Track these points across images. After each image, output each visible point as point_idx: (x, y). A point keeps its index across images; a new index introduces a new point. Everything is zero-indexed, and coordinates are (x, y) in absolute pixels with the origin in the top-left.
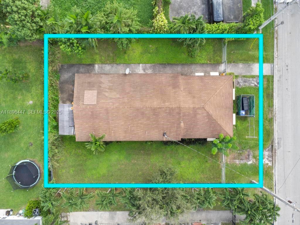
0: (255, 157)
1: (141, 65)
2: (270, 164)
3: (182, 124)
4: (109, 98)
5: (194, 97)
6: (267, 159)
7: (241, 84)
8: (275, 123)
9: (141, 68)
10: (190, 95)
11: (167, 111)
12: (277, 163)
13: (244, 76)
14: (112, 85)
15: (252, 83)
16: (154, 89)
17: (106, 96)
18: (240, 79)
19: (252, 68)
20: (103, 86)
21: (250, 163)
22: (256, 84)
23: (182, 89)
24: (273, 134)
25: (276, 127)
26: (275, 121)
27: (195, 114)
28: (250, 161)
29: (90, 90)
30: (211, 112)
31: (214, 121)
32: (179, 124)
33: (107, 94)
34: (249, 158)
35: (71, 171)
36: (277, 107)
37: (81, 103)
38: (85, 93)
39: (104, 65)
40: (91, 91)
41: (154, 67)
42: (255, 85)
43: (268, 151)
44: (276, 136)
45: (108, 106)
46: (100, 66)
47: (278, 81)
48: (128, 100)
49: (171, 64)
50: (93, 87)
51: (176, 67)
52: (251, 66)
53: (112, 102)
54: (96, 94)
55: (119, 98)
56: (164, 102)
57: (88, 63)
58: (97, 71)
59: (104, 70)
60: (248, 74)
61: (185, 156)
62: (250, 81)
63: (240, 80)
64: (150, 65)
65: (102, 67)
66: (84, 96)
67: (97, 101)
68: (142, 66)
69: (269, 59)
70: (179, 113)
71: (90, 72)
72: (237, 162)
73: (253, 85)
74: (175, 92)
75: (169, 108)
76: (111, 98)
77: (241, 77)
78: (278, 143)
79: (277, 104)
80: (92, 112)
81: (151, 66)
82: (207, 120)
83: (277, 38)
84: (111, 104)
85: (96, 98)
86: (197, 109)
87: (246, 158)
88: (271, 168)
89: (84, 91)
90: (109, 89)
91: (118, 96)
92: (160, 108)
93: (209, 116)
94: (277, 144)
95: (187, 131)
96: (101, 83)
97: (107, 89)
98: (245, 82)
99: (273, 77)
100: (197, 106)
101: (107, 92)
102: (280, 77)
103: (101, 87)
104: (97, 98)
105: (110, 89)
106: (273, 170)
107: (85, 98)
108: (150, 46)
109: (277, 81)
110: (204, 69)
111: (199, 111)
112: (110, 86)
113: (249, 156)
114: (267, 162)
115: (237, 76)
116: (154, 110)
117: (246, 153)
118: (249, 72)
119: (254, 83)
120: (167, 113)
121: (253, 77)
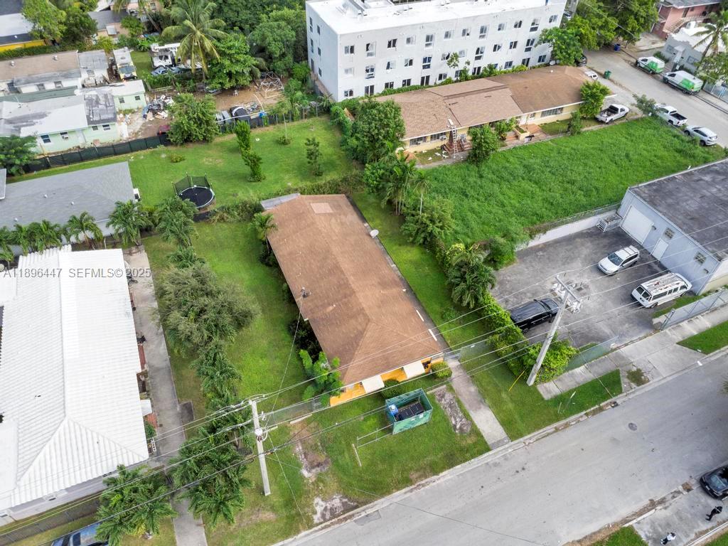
0: (320, 479)
2: (317, 518)
3: (331, 308)
4: (330, 223)
6: (326, 509)
7: (443, 402)
8: (405, 493)
10: (380, 303)
11: (342, 282)
12: (324, 531)
13: (459, 401)
15: (455, 419)
17: (330, 221)
18: (451, 397)
19: (480, 408)
20: (342, 217)
21: (305, 473)
22: (458, 427)
23: (383, 292)
24: (382, 495)
25: (398, 496)
26: (408, 491)
27: (354, 316)
28: (309, 472)
29: (331, 207)
30: (368, 334)
31: (355, 345)
32: (330, 304)
33: (333, 221)
34: (313, 468)
36: (438, 482)
37: (310, 201)
40: (329, 207)
42: (455, 426)
43: (344, 504)
44: (381, 504)
45: (318, 223)
47: (487, 464)
48: (337, 240)
50: (337, 209)
52: (482, 406)
53: (325, 226)
54: (328, 212)
55: (334, 232)
56: (354, 275)
57: (365, 216)
60: (466, 406)
61: (278, 360)
62: (457, 414)
63: (448, 396)
66: (321, 203)
67: (320, 214)
69: (513, 430)
70: (345, 296)
72: (299, 448)
73: (454, 422)
74: (374, 285)
75: (348, 281)
76: (330, 225)
77: (454, 397)
78: (367, 516)
79: (442, 480)
80: (303, 212)
81: (400, 276)
82: (352, 336)
84: (323, 225)
85: (324, 212)
86: (363, 314)
87: (311, 463)
88: (310, 525)
91: (337, 231)
92: (342, 272)
93: (361, 334)
94: (363, 514)
95: (323, 319)
96: (345, 215)
97: (340, 221)
98: (451, 406)
99: (488, 449)
100: (367, 312)
101: (337, 221)
102: (496, 465)
103: (340, 215)
105: (342, 223)
106: (305, 529)
107: (318, 204)
109: (486, 462)
111: (361, 319)
113: (318, 465)
114: (319, 509)
115: (451, 389)
116: (336, 268)
117: (322, 458)
118: (470, 406)
119: (457, 422)
120: (339, 282)
121: (467, 416)
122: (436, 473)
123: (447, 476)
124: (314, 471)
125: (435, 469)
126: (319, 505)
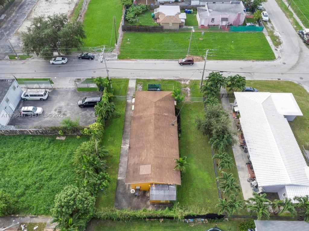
0: (185, 87)
1: (122, 146)
3: (166, 114)
4: (146, 156)
5: (148, 107)
8: (165, 78)
9: (124, 146)
10: (146, 109)
11: (157, 121)
12: (188, 78)
13: (136, 91)
14: (136, 156)
16: (141, 129)
17: (145, 159)
19: (131, 88)
20: (137, 162)
21: (189, 89)
23: (142, 114)
24: (171, 80)
25: (167, 79)
26: (163, 79)
27: (159, 107)
28: (188, 89)
29: (139, 171)
30: (158, 99)
31: (164, 99)
32: (166, 116)
33: (143, 158)
37: (149, 176)
38: (142, 174)
39: (119, 172)
40: (141, 171)
41: (125, 138)
42: (142, 86)
43: (181, 82)
44: (172, 78)
46: (119, 175)
48: (148, 144)
49: (124, 128)
50: (137, 168)
51: (126, 125)
53: (150, 154)
54: (143, 166)
55: (147, 150)
56: (151, 122)
58: (123, 178)
59: (123, 172)
60: (134, 89)
62: (139, 89)
64: (123, 141)
65: (121, 174)
66: (144, 175)
67: (149, 164)
68: (123, 146)
69: (127, 81)
70: (159, 115)
71: (123, 183)
72: (189, 95)
74: (145, 117)
75: (155, 120)
76: (147, 155)
79: (154, 78)
81: (124, 140)
82: (163, 102)
83: (115, 77)
84: (151, 154)
85: (146, 166)
87: (187, 91)
88: (191, 80)
89: (140, 175)
90: (140, 158)
91: (145, 150)
92: (155, 124)
93: (160, 100)
94: (177, 78)
95: (170, 112)
96: (134, 164)
97: (139, 159)
99: (137, 79)
100: (154, 105)
101: (142, 158)
103: (138, 163)
104: (146, 164)
105: (140, 156)
106: (193, 80)
107: (146, 174)
109: (139, 77)
110: (129, 110)
111: (157, 105)
112: (137, 157)
114: (188, 82)
116: (156, 128)
117: (183, 91)
118: (133, 89)
119: (140, 87)
120: (158, 121)
121: (136, 87)
123: (151, 78)
124: (186, 89)
125: (154, 80)
126: (187, 83)
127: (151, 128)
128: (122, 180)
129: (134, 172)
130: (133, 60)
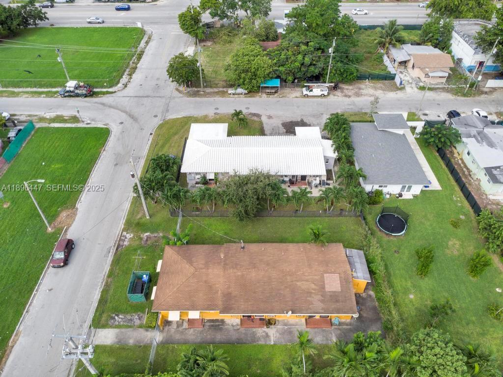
0: (141, 239)
1: (272, 343)
2: (125, 233)
3: (222, 256)
4: (309, 281)
5: (206, 282)
6: (126, 238)
7: (136, 317)
8: (106, 272)
9: (272, 338)
10: (210, 285)
11: (239, 266)
12: (117, 234)
13: (130, 327)
14: (308, 298)
15: (121, 318)
16: (255, 293)
17: (313, 283)
18: (136, 324)
19: (116, 338)
20: (319, 297)
21: (147, 234)
22: (116, 317)
23: (220, 292)
24: (113, 261)
25: (107, 268)
26: (105, 274)
27: (206, 265)
28: (146, 236)
29: (335, 292)
30: (188, 265)
32: (226, 256)
33: (313, 286)
34: (147, 238)
35: (344, 228)
36: (98, 290)
37: (342, 276)
38: (340, 288)
39: (324, 343)
40: (334, 290)
41: (254, 339)
42: (118, 316)
43: (123, 245)
44: (110, 259)
45: (309, 271)
46: (330, 342)
47: (85, 322)
48: (286, 279)
49: (230, 343)
50: (331, 296)
51: (222, 340)
52: (117, 340)
53: (305, 276)
54: (326, 286)
55: (297, 281)
56: (242, 276)
58: (333, 334)
59: (324, 336)
60: (123, 330)
62: (124, 321)
63: (137, 322)
64: (260, 343)
65: (327, 339)
66: (341, 284)
67: (323, 277)
68: (270, 341)
70: (226, 264)
71: (342, 334)
72: (161, 235)
73: (120, 316)
74: (229, 287)
75: (237, 270)
76: (307, 281)
77: (134, 325)
78: (109, 252)
79: (97, 292)
80: (328, 266)
81: (258, 341)
84: (306, 274)
85: (326, 282)
87: (150, 238)
89: (341, 289)
90: (311, 293)
91: (299, 283)
92: (248, 269)
93: (191, 262)
94: (111, 251)
95: (217, 250)
96: (322, 301)
97: (314, 293)
98: (131, 320)
99: (91, 327)
100: (203, 271)
101: (312, 289)
103: (322, 296)
104: (324, 282)
105: (309, 293)
106: (124, 228)
107: (339, 281)
108: (259, 371)
109: (87, 322)
110: (183, 337)
111: (201, 266)
112: (310, 297)
113: (147, 240)
114: (128, 235)
115: (140, 327)
116: (255, 267)
117: (149, 242)
118: (122, 332)
119: (119, 319)
121: (118, 327)
122: (102, 292)
124: (146, 238)
125: (105, 292)
127: (253, 274)
128: (337, 337)
129: (337, 301)
130: (15, 342)
